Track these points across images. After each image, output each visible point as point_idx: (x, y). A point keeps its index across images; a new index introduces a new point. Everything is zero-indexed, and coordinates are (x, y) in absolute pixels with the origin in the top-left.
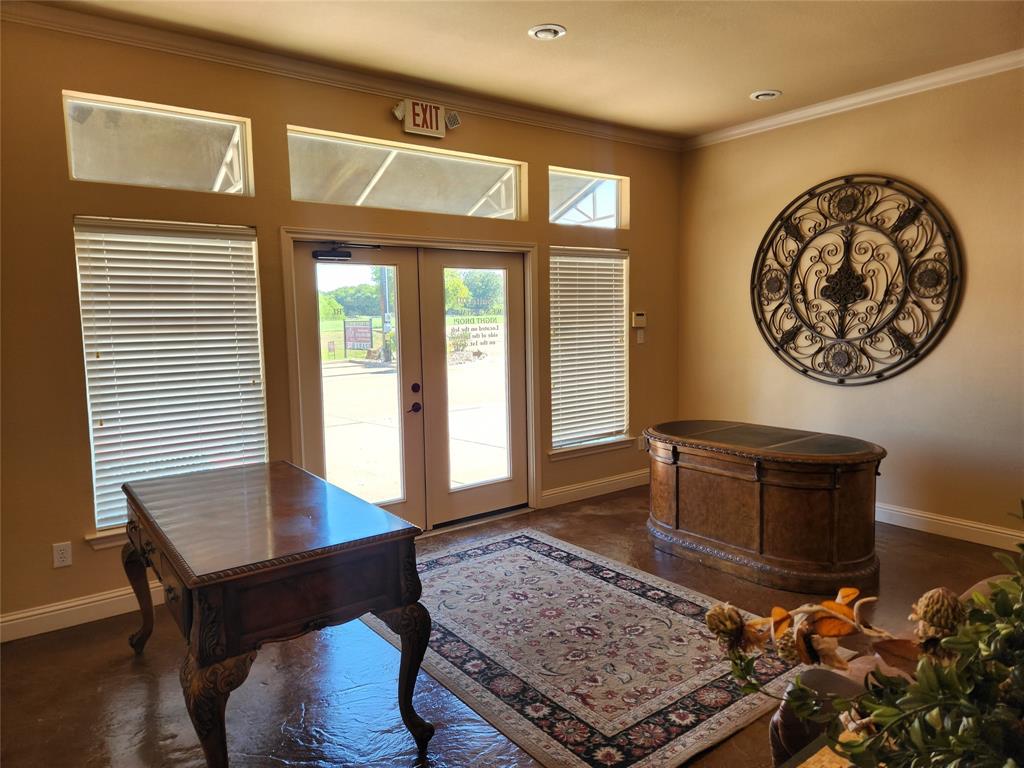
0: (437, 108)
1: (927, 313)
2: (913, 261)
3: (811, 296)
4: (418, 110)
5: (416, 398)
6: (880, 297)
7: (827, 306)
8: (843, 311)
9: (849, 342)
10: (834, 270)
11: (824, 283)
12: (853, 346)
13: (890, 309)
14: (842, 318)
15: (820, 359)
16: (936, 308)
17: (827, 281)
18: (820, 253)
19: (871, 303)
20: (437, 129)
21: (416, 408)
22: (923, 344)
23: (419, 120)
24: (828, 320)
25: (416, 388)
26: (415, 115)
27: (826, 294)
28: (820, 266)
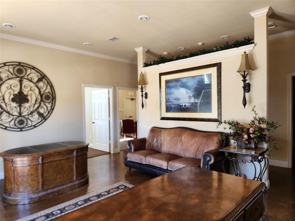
1: (47, 107)
2: (42, 93)
3: (7, 100)
6: (34, 102)
7: (14, 104)
8: (20, 106)
9: (23, 116)
10: (16, 92)
11: (12, 97)
12: (25, 118)
13: (36, 106)
14: (20, 109)
15: (12, 123)
16: (49, 106)
17: (14, 96)
18: (11, 86)
19: (31, 104)
22: (47, 116)
24: (15, 109)
27: (13, 100)
28: (10, 90)
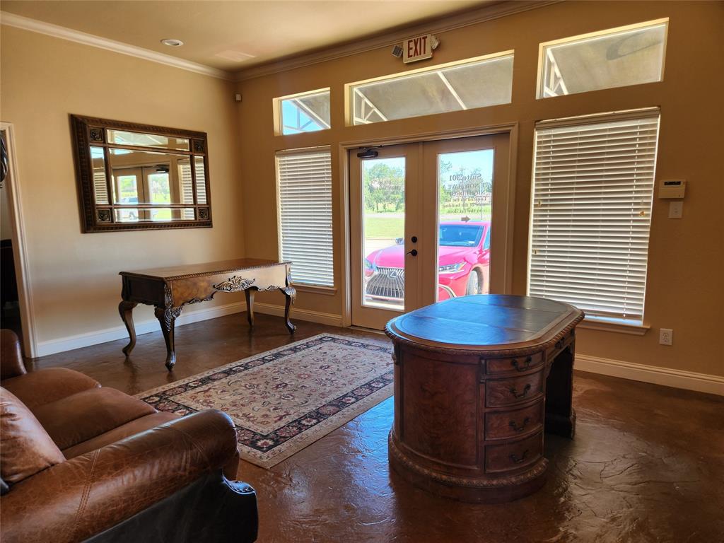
0: (425, 38)
4: (412, 45)
5: (413, 247)
20: (424, 53)
21: (414, 253)
23: (412, 52)
25: (414, 240)
26: (410, 49)
